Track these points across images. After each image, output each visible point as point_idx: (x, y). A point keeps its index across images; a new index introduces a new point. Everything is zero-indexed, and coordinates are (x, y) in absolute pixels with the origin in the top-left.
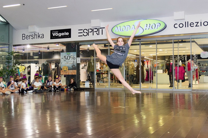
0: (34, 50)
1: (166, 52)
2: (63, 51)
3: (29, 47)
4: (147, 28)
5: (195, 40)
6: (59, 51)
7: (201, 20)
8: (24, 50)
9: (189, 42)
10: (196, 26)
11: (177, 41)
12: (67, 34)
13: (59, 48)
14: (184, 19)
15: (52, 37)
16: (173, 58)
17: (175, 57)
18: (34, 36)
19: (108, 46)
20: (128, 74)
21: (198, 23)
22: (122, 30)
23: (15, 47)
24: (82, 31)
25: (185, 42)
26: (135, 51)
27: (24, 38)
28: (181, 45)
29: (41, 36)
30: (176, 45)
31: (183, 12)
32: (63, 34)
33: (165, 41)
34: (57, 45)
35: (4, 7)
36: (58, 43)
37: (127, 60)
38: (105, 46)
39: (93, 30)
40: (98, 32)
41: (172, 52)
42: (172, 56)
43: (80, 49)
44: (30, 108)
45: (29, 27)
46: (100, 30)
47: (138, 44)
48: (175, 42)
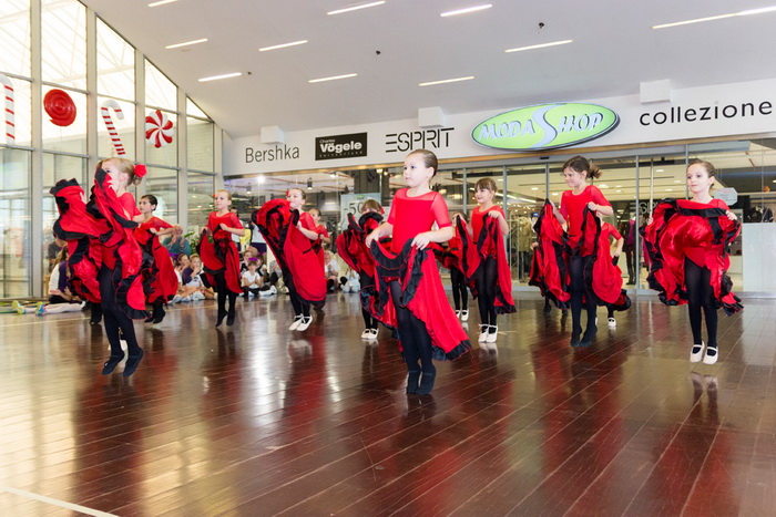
0: (275, 188)
1: (619, 191)
2: (346, 191)
3: (261, 180)
4: (567, 128)
5: (700, 157)
6: (337, 190)
7: (717, 102)
8: (249, 188)
9: (683, 162)
10: (702, 118)
11: (649, 160)
12: (358, 146)
13: (337, 184)
14: (668, 101)
15: (320, 155)
16: (637, 208)
17: (642, 205)
18: (274, 153)
19: (461, 176)
20: (514, 251)
21: (708, 109)
22: (498, 134)
23: (227, 182)
24: (395, 139)
25: (672, 162)
26: (535, 189)
27: (250, 158)
28: (660, 170)
29: (291, 153)
30: (645, 171)
31: (666, 81)
32: (346, 147)
33: (616, 162)
34: (333, 176)
35: (201, 80)
36: (335, 170)
37: (512, 213)
38: (455, 176)
39: (422, 135)
40: (435, 141)
41: (634, 190)
42: (634, 201)
43: (391, 186)
44: (266, 332)
45: (263, 130)
46: (443, 134)
47: (543, 171)
48: (641, 164)
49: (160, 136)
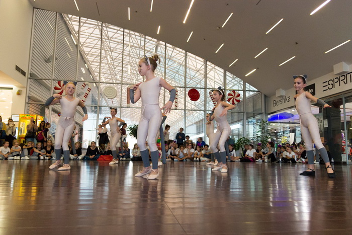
12: (312, 91)
18: (282, 101)
29: (288, 99)
39: (339, 79)
40: (345, 81)
45: (276, 92)
46: (348, 76)
49: (234, 100)
